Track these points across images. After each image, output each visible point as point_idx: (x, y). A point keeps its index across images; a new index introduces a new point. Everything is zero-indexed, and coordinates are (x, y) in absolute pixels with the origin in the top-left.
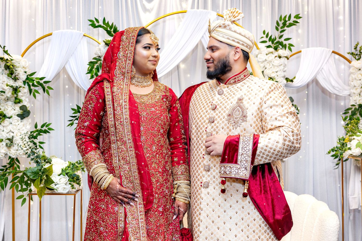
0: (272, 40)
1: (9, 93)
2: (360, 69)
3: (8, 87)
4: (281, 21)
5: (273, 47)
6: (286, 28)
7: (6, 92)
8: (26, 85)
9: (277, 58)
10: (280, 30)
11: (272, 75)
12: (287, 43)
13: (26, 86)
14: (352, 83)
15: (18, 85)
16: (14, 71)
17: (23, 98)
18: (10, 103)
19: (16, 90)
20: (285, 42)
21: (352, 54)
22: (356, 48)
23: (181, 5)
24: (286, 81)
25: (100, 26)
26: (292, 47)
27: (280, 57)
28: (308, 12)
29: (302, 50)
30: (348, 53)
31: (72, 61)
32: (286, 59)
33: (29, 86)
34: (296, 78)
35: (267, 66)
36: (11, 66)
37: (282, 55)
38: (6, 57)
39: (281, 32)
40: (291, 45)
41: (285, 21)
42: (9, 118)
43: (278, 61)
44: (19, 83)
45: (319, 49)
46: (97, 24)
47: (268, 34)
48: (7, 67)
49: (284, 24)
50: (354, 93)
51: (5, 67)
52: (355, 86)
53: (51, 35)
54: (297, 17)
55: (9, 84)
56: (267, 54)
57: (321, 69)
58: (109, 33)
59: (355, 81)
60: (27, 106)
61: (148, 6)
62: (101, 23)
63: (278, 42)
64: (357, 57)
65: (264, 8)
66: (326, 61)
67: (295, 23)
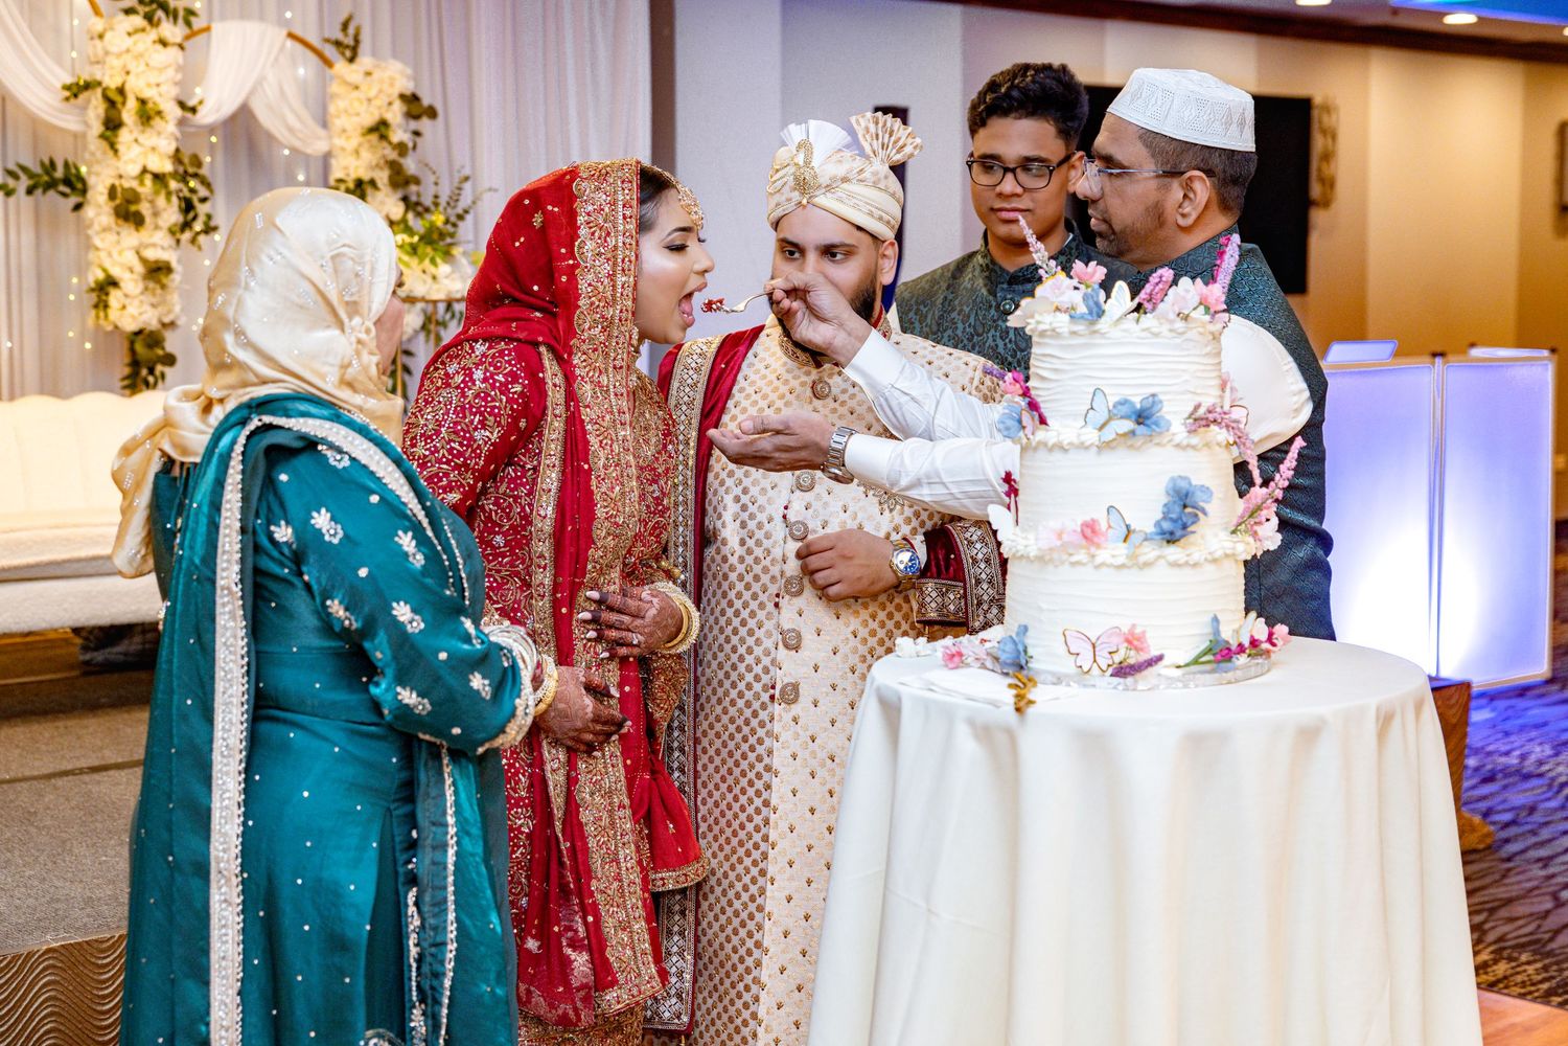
2: (357, 88)
5: (142, 13)
9: (158, 46)
11: (147, 94)
12: (179, 5)
14: (337, 122)
20: (173, 3)
21: (338, 44)
22: (345, 26)
24: (178, 112)
26: (193, 19)
27: (164, 43)
29: (213, 25)
30: (327, 41)
32: (178, 49)
34: (205, 103)
35: (132, 67)
37: (169, 39)
40: (190, 12)
43: (160, 55)
45: (252, 28)
50: (343, 149)
52: (344, 131)
56: (129, 34)
57: (260, 82)
59: (345, 117)
64: (348, 54)
66: (272, 57)
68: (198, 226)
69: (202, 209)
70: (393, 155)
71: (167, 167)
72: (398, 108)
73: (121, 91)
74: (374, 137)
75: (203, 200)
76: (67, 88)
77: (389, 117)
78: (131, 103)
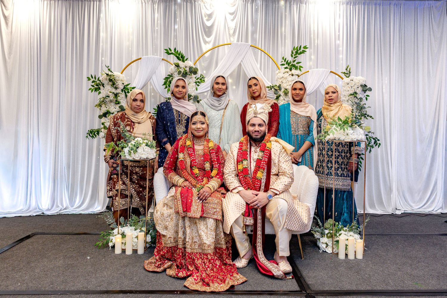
0: (288, 63)
1: (112, 97)
2: (349, 84)
3: (111, 93)
4: (294, 50)
5: (289, 68)
6: (297, 55)
7: (110, 96)
8: (123, 92)
9: (291, 76)
10: (294, 56)
11: (287, 87)
12: (298, 65)
14: (343, 93)
15: (118, 92)
16: (116, 83)
17: (121, 101)
18: (113, 104)
19: (116, 95)
20: (296, 65)
22: (346, 69)
23: (230, 38)
25: (172, 53)
28: (317, 43)
29: (310, 70)
30: (342, 73)
31: (154, 77)
32: (297, 76)
33: (125, 93)
35: (284, 81)
36: (113, 80)
37: (294, 74)
38: (110, 73)
39: (294, 58)
40: (301, 67)
41: (298, 50)
43: (291, 78)
44: (119, 91)
45: (321, 70)
46: (170, 52)
47: (286, 59)
48: (110, 80)
49: (297, 52)
50: (344, 100)
51: (109, 80)
52: (345, 95)
53: (140, 59)
54: (305, 47)
55: (112, 91)
56: (284, 73)
57: (321, 84)
58: (178, 58)
59: (345, 92)
60: (124, 106)
61: (207, 39)
62: (173, 51)
63: (292, 65)
64: (347, 76)
65: (286, 41)
66: (325, 78)
67: (304, 52)
70: (358, 101)
72: (360, 89)
73: (280, 87)
74: (353, 96)
76: (268, 87)
77: (357, 92)
78: (283, 90)
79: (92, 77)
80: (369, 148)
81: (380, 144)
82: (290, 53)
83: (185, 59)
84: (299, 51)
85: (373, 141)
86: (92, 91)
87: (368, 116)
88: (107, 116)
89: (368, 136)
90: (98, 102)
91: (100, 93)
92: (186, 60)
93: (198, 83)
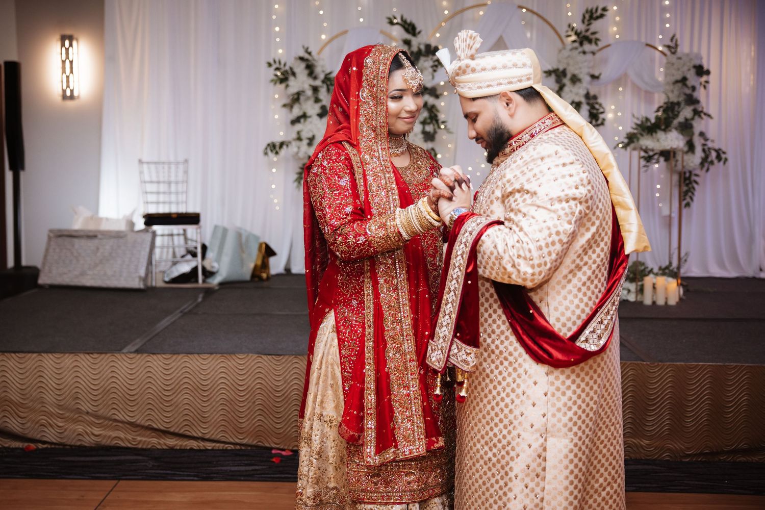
0: (577, 34)
1: (309, 93)
2: (673, 64)
3: (308, 87)
4: (587, 13)
5: (579, 42)
6: (592, 21)
7: (307, 92)
8: (324, 84)
9: (581, 54)
10: (586, 23)
11: (576, 72)
13: (325, 86)
15: (317, 85)
16: (314, 70)
17: (322, 98)
18: (310, 102)
19: (315, 89)
20: (591, 37)
21: (668, 46)
22: (672, 40)
24: (589, 79)
25: (397, 23)
26: (598, 42)
27: (584, 53)
29: (612, 43)
30: (664, 46)
32: (592, 54)
33: (328, 86)
34: (602, 74)
35: (569, 62)
36: (312, 66)
37: (587, 51)
38: (306, 56)
39: (589, 25)
40: (597, 40)
41: (592, 14)
42: (310, 117)
43: (581, 57)
44: (318, 83)
46: (395, 21)
47: (573, 27)
48: (308, 67)
49: (591, 18)
50: (667, 90)
51: (305, 67)
52: (668, 83)
53: (345, 32)
55: (309, 83)
56: (571, 50)
57: (632, 65)
58: (407, 30)
59: (668, 77)
62: (399, 20)
63: (584, 36)
64: (673, 51)
66: (638, 54)
67: (602, 16)
68: (599, 122)
69: (601, 116)
70: (688, 91)
71: (583, 100)
72: (693, 71)
73: (564, 73)
74: (680, 85)
75: (602, 113)
76: (545, 72)
77: (688, 76)
78: (569, 76)
79: (275, 62)
80: (706, 165)
81: (726, 160)
82: (581, 17)
83: (418, 30)
84: (595, 15)
85: (714, 154)
86: (275, 83)
87: (705, 114)
88: (302, 120)
89: (706, 148)
90: (286, 101)
91: (287, 86)
92: (419, 32)
93: (435, 68)
